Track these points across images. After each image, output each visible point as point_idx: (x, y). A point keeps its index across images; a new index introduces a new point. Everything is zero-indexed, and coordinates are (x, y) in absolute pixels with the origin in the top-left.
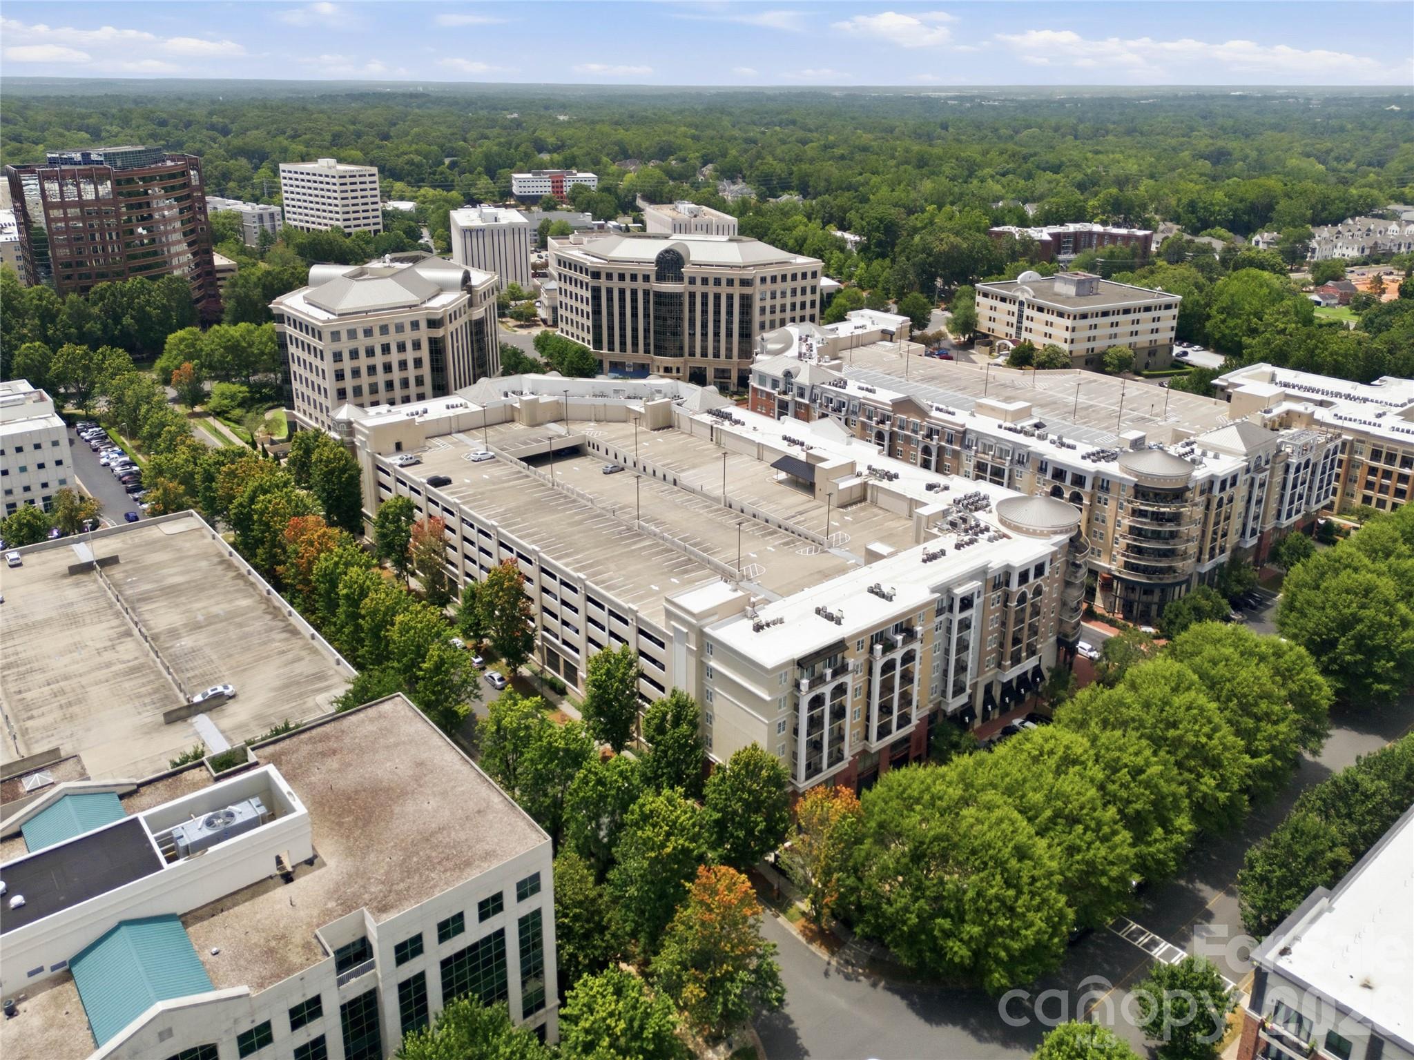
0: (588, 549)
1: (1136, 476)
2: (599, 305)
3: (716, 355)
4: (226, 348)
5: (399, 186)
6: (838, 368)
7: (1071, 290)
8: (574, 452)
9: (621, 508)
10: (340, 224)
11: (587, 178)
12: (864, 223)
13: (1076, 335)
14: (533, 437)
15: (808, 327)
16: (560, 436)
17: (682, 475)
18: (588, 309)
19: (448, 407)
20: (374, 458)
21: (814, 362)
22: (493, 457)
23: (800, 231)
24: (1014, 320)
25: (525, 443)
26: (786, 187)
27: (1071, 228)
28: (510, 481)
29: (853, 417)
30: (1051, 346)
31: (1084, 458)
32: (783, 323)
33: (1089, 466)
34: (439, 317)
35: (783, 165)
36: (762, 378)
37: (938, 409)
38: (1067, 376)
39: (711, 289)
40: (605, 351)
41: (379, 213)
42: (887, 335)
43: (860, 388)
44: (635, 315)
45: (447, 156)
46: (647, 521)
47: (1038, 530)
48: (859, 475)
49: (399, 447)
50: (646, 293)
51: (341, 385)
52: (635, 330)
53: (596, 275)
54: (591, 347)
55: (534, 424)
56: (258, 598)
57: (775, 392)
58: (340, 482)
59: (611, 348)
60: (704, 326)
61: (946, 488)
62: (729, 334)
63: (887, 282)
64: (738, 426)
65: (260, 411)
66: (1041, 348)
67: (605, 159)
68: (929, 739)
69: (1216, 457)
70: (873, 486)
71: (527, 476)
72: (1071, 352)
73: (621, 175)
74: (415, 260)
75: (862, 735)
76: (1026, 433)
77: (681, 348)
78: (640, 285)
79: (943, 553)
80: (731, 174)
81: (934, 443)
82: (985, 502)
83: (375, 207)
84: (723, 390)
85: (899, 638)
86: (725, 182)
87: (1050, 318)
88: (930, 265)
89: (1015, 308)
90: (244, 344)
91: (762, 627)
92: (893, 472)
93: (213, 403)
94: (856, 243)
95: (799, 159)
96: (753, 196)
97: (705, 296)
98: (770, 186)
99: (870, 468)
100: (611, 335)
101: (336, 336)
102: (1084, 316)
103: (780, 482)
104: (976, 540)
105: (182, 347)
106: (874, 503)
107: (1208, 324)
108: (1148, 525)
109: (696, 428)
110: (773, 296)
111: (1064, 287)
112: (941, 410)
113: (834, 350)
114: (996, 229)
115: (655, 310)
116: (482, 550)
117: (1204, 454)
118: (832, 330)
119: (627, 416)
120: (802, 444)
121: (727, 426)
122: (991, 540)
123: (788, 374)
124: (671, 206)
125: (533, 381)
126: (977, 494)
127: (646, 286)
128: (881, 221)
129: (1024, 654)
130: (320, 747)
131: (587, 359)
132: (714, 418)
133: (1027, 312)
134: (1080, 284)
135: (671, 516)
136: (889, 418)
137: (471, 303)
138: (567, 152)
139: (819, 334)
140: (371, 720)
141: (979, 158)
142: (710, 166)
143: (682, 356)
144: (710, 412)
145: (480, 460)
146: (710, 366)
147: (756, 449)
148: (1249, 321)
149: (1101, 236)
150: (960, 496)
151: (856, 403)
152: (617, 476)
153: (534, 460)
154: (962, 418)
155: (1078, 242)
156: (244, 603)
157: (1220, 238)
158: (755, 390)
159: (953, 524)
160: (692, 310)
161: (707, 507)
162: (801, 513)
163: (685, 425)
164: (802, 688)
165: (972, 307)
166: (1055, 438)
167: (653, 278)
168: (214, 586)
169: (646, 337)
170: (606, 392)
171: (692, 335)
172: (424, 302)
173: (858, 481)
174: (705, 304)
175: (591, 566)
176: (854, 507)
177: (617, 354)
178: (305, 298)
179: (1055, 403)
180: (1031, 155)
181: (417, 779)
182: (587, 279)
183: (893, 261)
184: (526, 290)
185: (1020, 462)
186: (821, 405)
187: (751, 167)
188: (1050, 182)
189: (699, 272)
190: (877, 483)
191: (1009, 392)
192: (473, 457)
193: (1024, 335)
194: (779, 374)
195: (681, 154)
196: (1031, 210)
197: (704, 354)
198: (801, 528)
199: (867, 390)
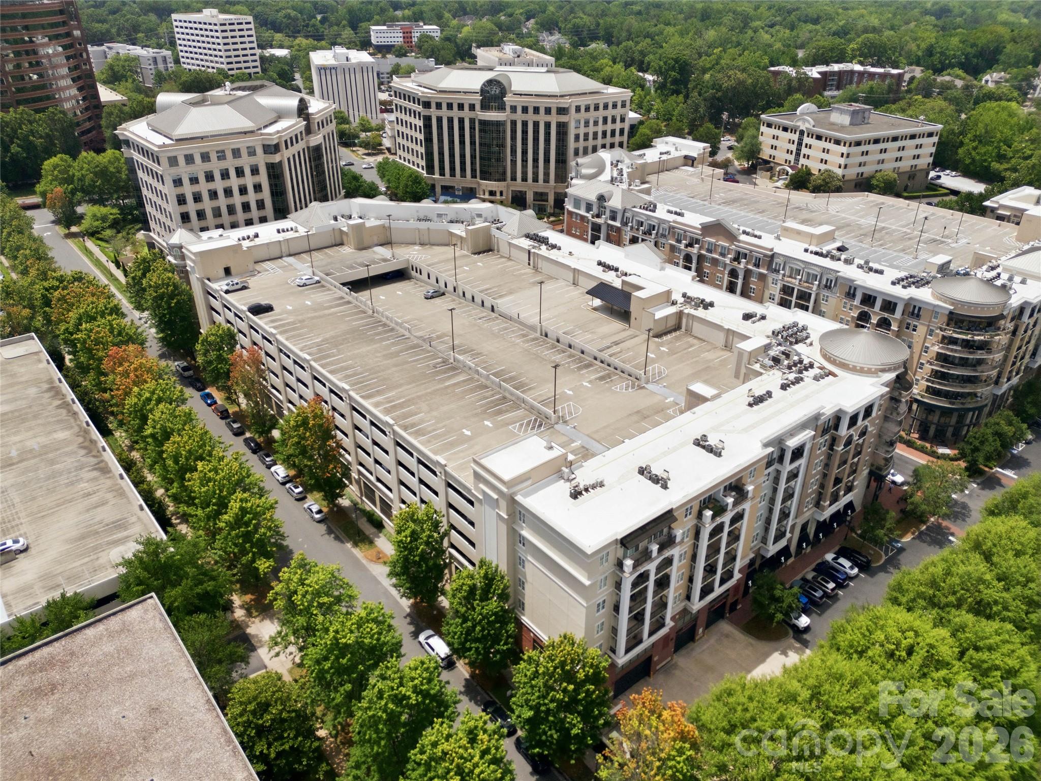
0: (401, 385)
1: (952, 304)
2: (431, 133)
3: (536, 180)
4: (96, 174)
5: (278, 36)
6: (648, 192)
7: (846, 120)
8: (399, 275)
9: (438, 337)
10: (224, 66)
11: (432, 29)
12: (662, 63)
13: (850, 161)
14: (359, 261)
15: (618, 153)
16: (385, 260)
17: (499, 301)
18: (421, 137)
19: (278, 231)
20: (203, 284)
21: (624, 186)
22: (318, 282)
23: (607, 70)
24: (794, 148)
25: (351, 267)
26: (594, 38)
27: (836, 67)
28: (331, 307)
29: (662, 240)
30: (826, 171)
31: (893, 283)
32: (595, 150)
33: (899, 292)
34: (275, 142)
35: (591, 18)
36: (577, 202)
37: (744, 232)
38: (856, 199)
39: (531, 117)
40: (437, 176)
41: (257, 57)
42: (689, 161)
43: (670, 212)
44: (462, 142)
45: (320, 13)
46: (463, 352)
47: (866, 367)
48: (674, 303)
49: (227, 271)
50: (472, 121)
51: (183, 209)
52: (463, 156)
53: (427, 105)
54: (424, 172)
55: (362, 247)
56: (76, 429)
57: (589, 215)
58: (170, 307)
59: (442, 173)
60: (525, 152)
61: (763, 318)
62: (547, 160)
63: (681, 115)
64: (555, 250)
65: (132, 231)
66: (817, 173)
67: (447, 15)
68: (747, 583)
69: (1023, 282)
70: (688, 315)
71: (349, 302)
72: (844, 176)
73: (459, 29)
74: (254, 89)
75: (684, 596)
76: (833, 258)
77: (504, 173)
78: (466, 114)
79: (769, 394)
80: (550, 26)
81: (742, 266)
82: (804, 334)
83: (252, 52)
84: (541, 213)
85: (730, 500)
86: (545, 34)
87: (827, 145)
88: (719, 99)
89: (795, 137)
90: (112, 169)
91: (580, 493)
92: (708, 300)
93: (86, 224)
94: (654, 81)
95: (604, 14)
96: (567, 45)
97: (525, 124)
98: (581, 37)
99: (684, 295)
100: (442, 161)
101: (173, 161)
102: (858, 144)
103: (595, 309)
104: (802, 379)
105: (56, 173)
106: (689, 332)
107: (960, 151)
108: (957, 352)
109: (514, 252)
110: (587, 124)
111: (840, 117)
112: (747, 234)
113: (642, 174)
114: (772, 69)
115: (480, 137)
116: (299, 380)
117: (1011, 279)
118: (640, 155)
119: (450, 241)
120: (617, 270)
121: (543, 250)
122: (816, 378)
123: (601, 198)
124: (498, 48)
125: (361, 205)
126: (795, 325)
127: (472, 114)
128: (676, 61)
129: (842, 493)
130: (39, 679)
131: (420, 183)
132: (531, 243)
133: (806, 140)
134: (854, 113)
135: (489, 347)
136: (697, 241)
137: (308, 130)
138: (415, 9)
139: (628, 159)
140: (111, 635)
141: (752, 13)
142: (532, 21)
143: (505, 180)
144: (527, 236)
145: (305, 285)
146: (530, 190)
147: (571, 275)
148: (999, 148)
149: (861, 74)
150: (778, 326)
151: (666, 226)
152: (437, 301)
153: (357, 285)
154: (768, 242)
155: (842, 79)
156: (62, 435)
157: (957, 76)
158: (571, 213)
159: (776, 360)
160: (514, 138)
161: (524, 336)
162: (616, 343)
163: (504, 249)
164: (625, 569)
165: (755, 137)
166: (862, 262)
167: (478, 107)
168: (35, 417)
169: (473, 163)
170: (430, 216)
171: (514, 162)
172: (260, 129)
173: (672, 310)
174: (525, 132)
175: (401, 406)
176: (669, 337)
177: (447, 180)
178: (148, 124)
179: (849, 225)
180: (794, 10)
181: (145, 736)
182: (419, 108)
183: (687, 97)
184: (374, 123)
185: (828, 287)
186: (632, 228)
187: (566, 20)
188: (810, 32)
189: (520, 101)
190: (693, 312)
191: (805, 215)
192: (298, 281)
193: (802, 161)
194: (593, 197)
195: (509, 10)
196: (801, 54)
197: (524, 179)
198: (616, 361)
199: (676, 213)
